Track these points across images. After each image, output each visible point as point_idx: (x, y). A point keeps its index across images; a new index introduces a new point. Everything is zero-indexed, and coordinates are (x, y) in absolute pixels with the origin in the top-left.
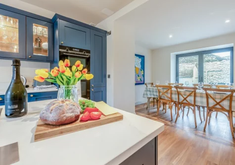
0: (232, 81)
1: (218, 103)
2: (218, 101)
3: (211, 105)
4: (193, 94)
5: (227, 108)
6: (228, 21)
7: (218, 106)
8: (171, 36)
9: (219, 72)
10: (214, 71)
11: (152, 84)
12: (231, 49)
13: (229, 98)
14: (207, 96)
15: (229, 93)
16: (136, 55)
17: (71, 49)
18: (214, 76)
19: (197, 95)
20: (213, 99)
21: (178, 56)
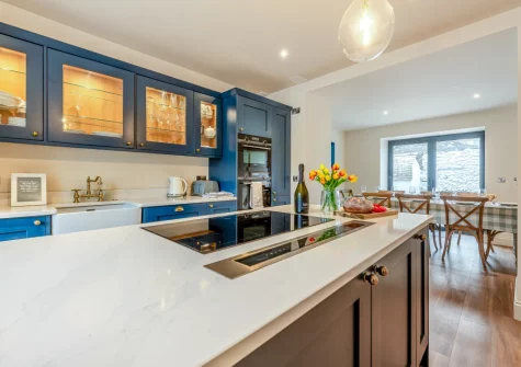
0: (483, 186)
1: (463, 219)
2: (463, 215)
3: (452, 222)
4: (425, 207)
5: (476, 225)
6: (477, 96)
7: (463, 223)
8: (386, 113)
9: (459, 171)
10: (449, 169)
11: (351, 191)
12: (482, 135)
13: (478, 211)
14: (447, 208)
15: (478, 204)
16: (333, 144)
17: (250, 137)
18: (451, 178)
19: (431, 207)
20: (457, 213)
21: (391, 144)
